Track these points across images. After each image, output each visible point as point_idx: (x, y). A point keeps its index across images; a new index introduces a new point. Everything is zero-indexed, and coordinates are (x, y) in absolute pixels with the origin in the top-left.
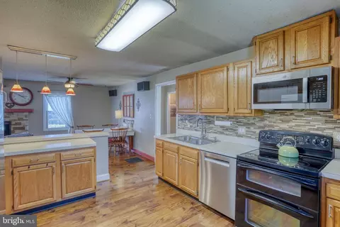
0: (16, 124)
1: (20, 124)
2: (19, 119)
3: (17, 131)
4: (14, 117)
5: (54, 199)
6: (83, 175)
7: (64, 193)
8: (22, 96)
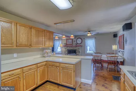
4: (77, 48)
5: (58, 82)
6: (69, 77)
7: (62, 81)
8: (79, 41)
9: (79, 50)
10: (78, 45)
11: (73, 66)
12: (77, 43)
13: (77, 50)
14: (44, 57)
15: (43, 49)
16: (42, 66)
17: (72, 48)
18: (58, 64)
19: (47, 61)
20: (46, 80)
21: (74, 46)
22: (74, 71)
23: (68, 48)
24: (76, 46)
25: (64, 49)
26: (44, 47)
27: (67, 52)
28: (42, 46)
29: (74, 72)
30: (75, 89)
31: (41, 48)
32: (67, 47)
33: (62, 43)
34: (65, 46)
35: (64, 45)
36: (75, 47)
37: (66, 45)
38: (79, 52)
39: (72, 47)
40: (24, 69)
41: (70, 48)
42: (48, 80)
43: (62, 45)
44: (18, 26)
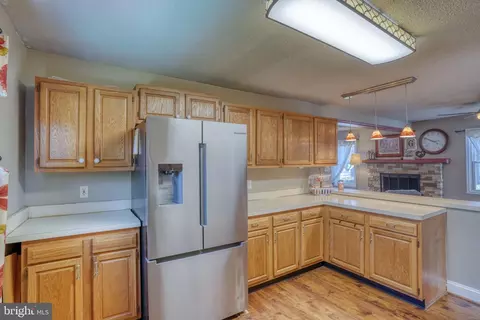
0: (427, 179)
1: (430, 179)
2: (430, 172)
3: (428, 189)
4: (424, 169)
5: (360, 271)
6: (398, 260)
7: (372, 271)
8: (433, 142)
9: (434, 177)
10: (427, 156)
11: (414, 225)
12: (425, 152)
13: (423, 177)
14: (312, 193)
15: (307, 172)
16: (312, 216)
17: (399, 170)
18: (361, 216)
19: (323, 206)
20: (320, 257)
21: (409, 162)
22: (418, 243)
23: (385, 170)
24: (420, 162)
25: (366, 173)
26: (313, 165)
27: (377, 184)
28: (307, 161)
29: (418, 246)
30: (421, 304)
31: (301, 167)
32: (381, 164)
33: (357, 151)
34: (368, 162)
35: (366, 158)
36: (413, 166)
37: (375, 159)
38: (434, 185)
39: (399, 163)
40: (275, 217)
41: (390, 168)
42: (327, 260)
43: (357, 159)
44: (259, 115)
